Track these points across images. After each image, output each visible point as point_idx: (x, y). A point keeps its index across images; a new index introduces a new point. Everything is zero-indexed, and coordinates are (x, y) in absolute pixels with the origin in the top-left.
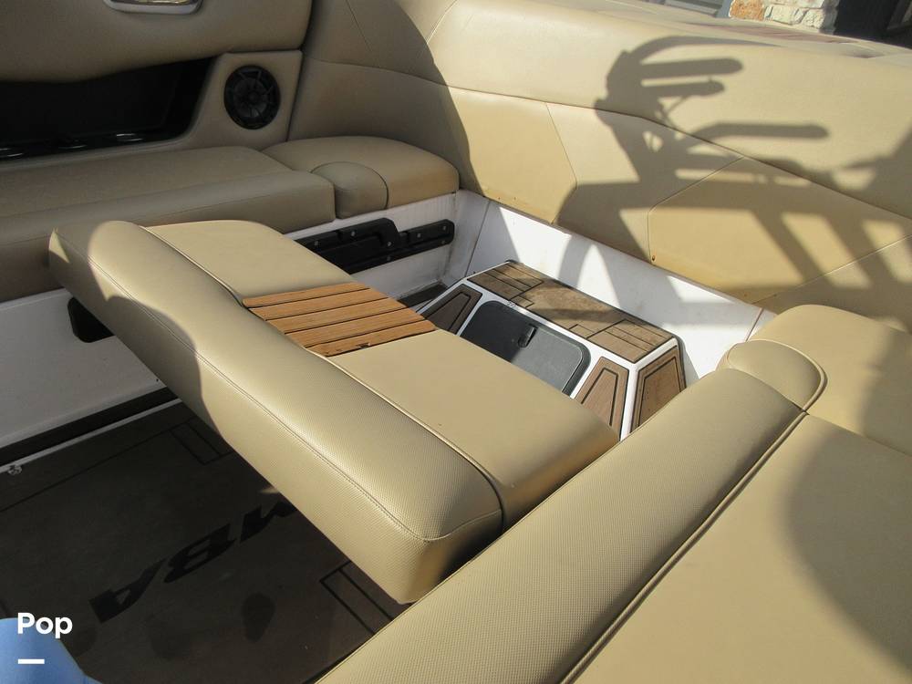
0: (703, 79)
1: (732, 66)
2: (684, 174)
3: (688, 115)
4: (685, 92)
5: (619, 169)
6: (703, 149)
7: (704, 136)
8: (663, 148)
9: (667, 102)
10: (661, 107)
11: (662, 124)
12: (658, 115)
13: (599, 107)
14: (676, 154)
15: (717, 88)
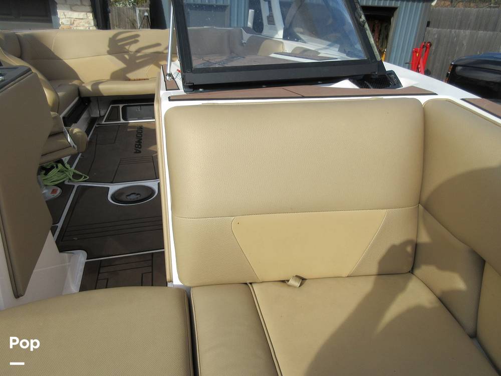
0: (133, 40)
1: (138, 36)
2: (138, 61)
3: (133, 48)
4: (130, 44)
5: (121, 65)
6: (139, 54)
7: (138, 51)
8: (130, 58)
9: (127, 47)
10: (125, 48)
11: (127, 52)
12: (125, 50)
13: (110, 53)
14: (133, 57)
15: (136, 41)
